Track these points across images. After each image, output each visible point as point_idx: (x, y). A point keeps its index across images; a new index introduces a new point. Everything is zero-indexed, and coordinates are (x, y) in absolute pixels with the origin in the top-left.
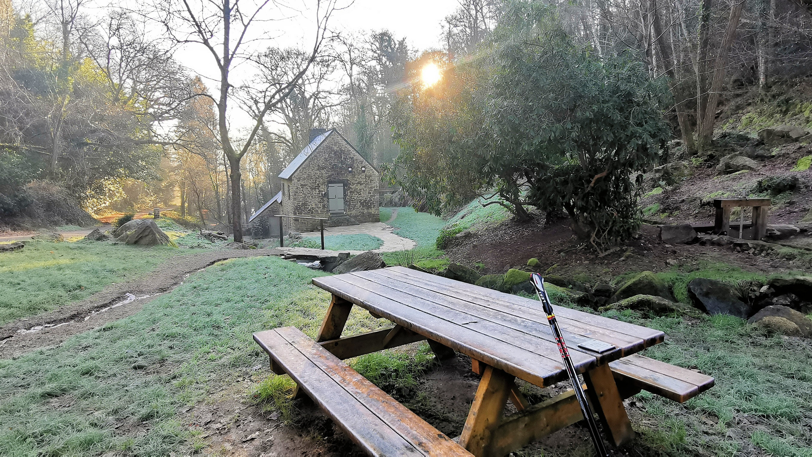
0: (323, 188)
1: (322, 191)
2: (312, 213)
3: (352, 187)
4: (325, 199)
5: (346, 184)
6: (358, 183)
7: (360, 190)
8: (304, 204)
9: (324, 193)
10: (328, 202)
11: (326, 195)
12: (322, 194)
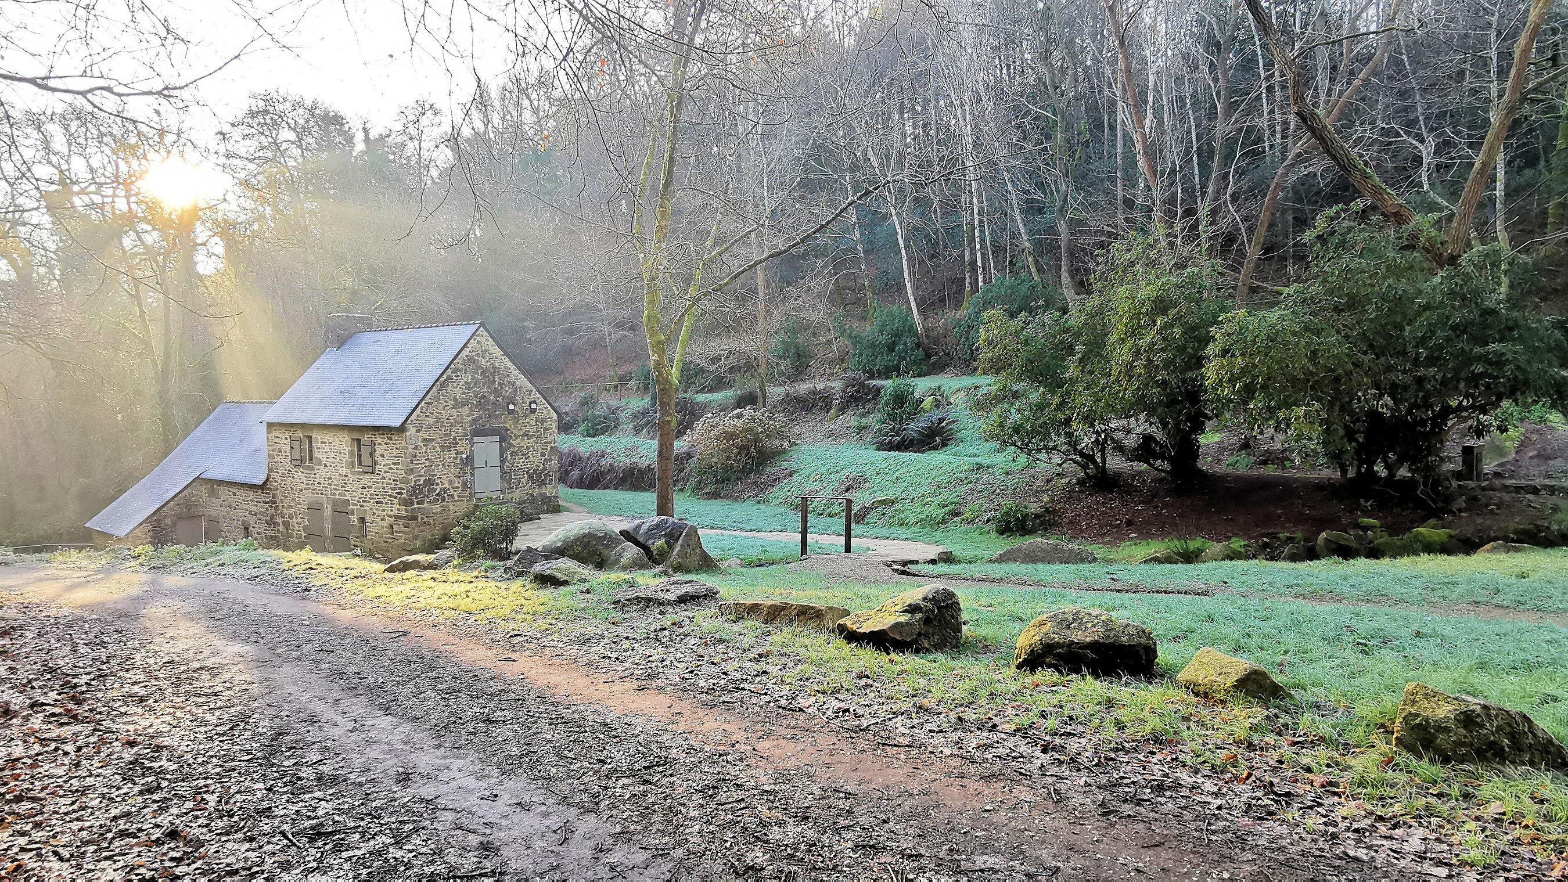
0: (463, 446)
1: (462, 453)
2: (443, 500)
3: (514, 443)
4: (468, 469)
5: (504, 437)
6: (525, 435)
7: (528, 448)
8: (429, 482)
9: (464, 456)
10: (472, 475)
11: (469, 460)
12: (461, 458)
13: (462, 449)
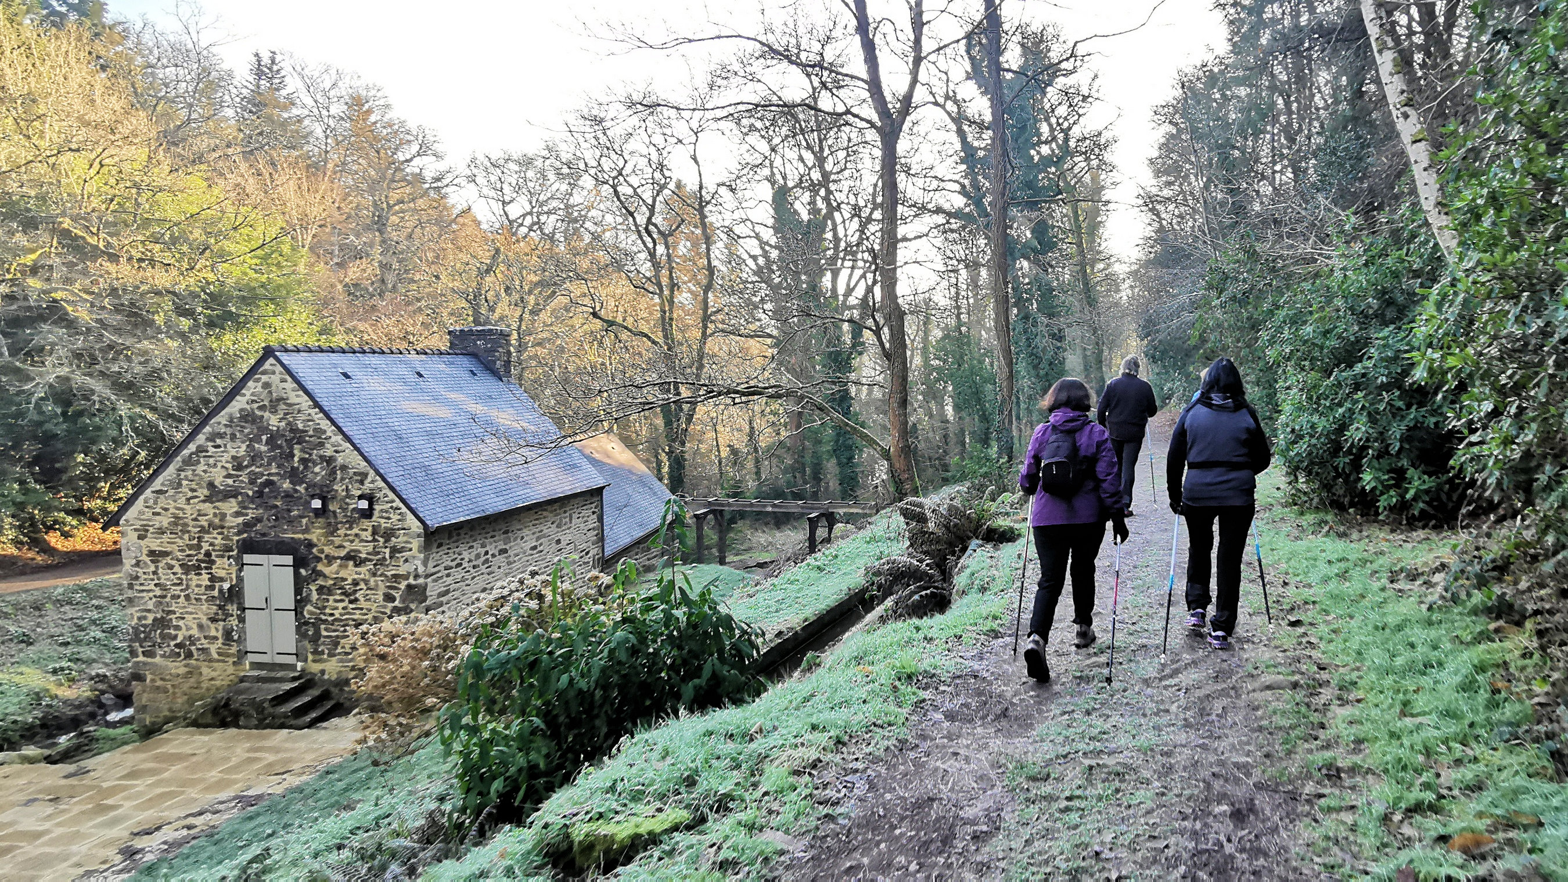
0: (223, 567)
1: (222, 580)
2: (189, 655)
3: (327, 570)
4: (232, 608)
5: (303, 559)
6: (349, 557)
7: (355, 583)
8: (161, 623)
9: (226, 586)
10: (242, 620)
11: (235, 594)
12: (221, 591)
13: (222, 573)
